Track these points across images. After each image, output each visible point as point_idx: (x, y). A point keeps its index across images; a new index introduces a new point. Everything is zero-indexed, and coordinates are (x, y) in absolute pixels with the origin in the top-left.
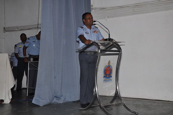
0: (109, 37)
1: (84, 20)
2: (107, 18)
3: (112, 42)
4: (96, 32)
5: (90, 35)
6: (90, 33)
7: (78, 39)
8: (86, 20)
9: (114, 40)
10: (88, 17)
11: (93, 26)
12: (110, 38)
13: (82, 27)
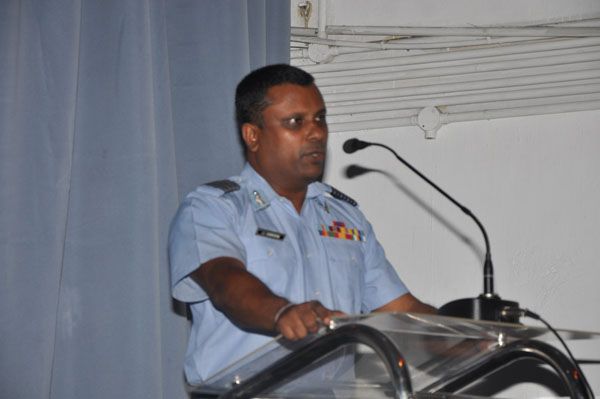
0: (489, 283)
1: (249, 131)
2: (428, 117)
3: (507, 332)
4: (349, 237)
5: (297, 248)
6: (291, 236)
7: (190, 291)
8: (262, 128)
9: (529, 314)
10: (284, 104)
11: (313, 190)
12: (496, 298)
13: (227, 187)
